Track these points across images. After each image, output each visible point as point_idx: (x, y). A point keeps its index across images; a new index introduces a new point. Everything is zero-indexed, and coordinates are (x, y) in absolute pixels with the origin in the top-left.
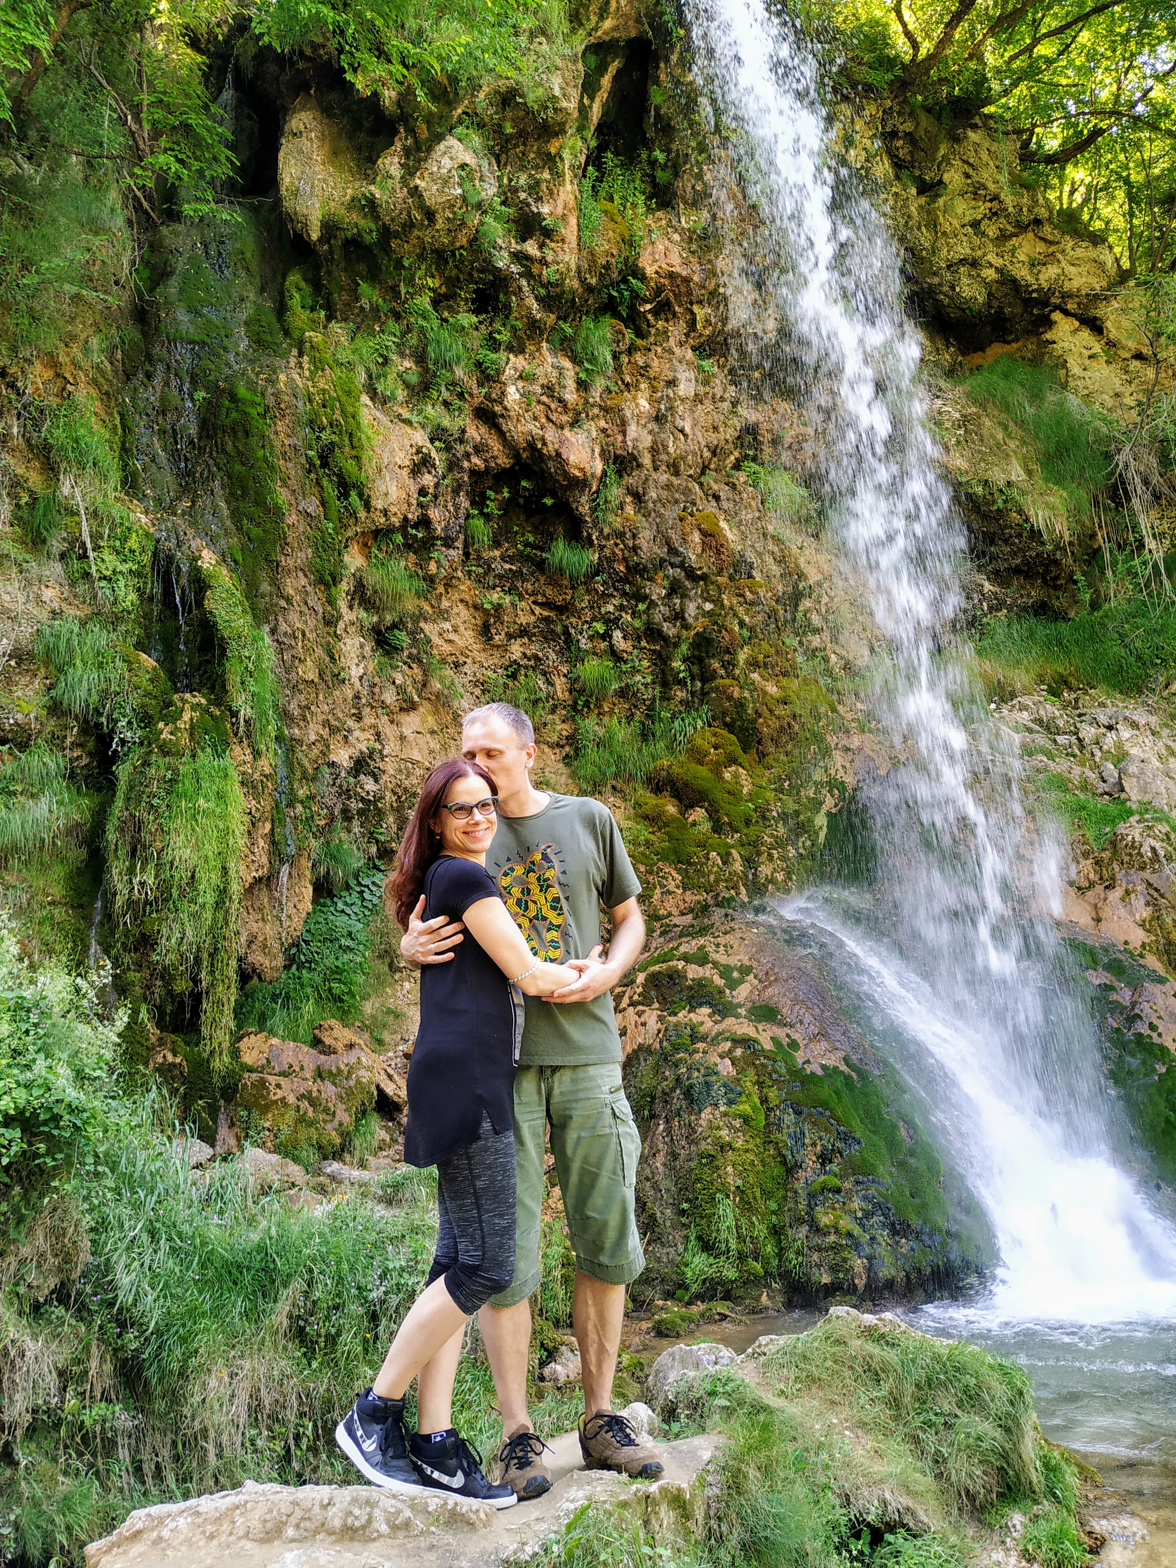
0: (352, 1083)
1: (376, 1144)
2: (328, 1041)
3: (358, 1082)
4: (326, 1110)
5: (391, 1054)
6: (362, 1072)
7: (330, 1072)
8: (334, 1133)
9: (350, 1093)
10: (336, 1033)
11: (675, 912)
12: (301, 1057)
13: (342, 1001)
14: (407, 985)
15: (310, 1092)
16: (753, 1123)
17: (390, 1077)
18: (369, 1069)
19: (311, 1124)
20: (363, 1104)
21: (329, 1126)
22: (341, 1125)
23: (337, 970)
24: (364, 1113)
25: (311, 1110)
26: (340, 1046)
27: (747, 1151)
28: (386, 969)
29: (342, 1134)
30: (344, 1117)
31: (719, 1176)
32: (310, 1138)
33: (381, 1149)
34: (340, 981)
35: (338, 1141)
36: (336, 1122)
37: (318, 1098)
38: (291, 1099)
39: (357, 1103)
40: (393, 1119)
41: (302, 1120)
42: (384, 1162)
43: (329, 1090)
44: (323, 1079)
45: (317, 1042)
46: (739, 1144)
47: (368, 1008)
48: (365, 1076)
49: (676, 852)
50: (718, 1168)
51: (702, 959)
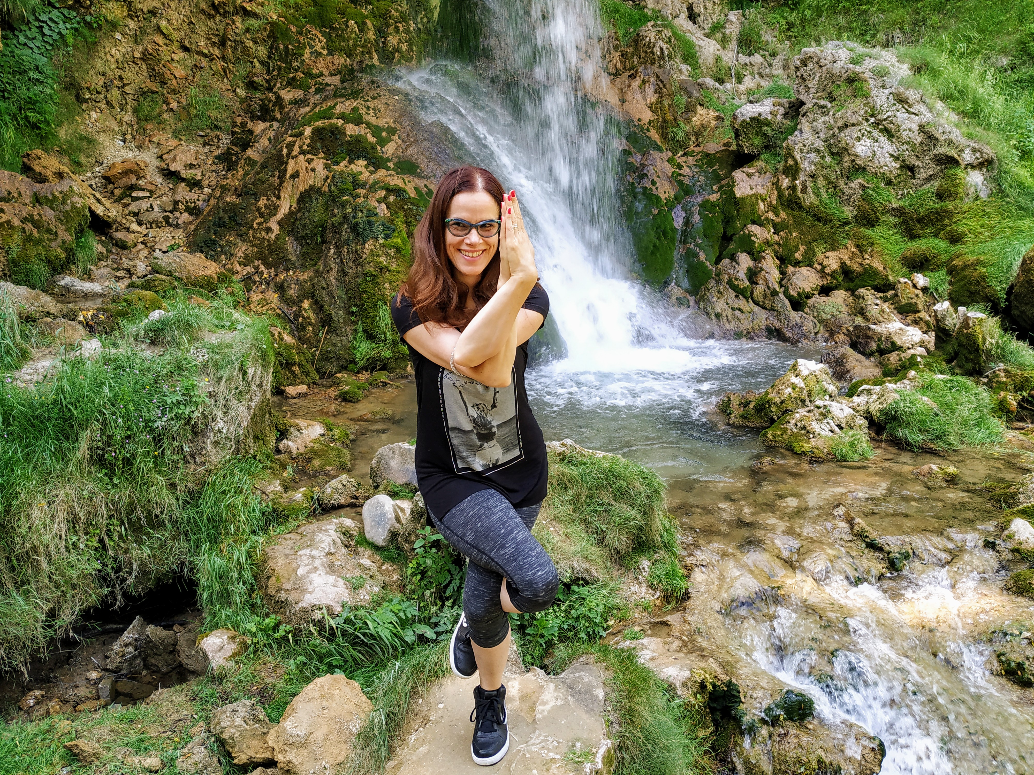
0: (68, 208)
1: (95, 256)
2: (37, 169)
3: (73, 206)
4: (49, 231)
5: (89, 174)
6: (76, 199)
7: (47, 198)
8: (59, 250)
9: (67, 215)
10: (44, 162)
11: (326, 72)
12: (17, 185)
13: (39, 128)
14: (94, 115)
15: (32, 216)
16: (403, 252)
17: (99, 201)
18: (81, 196)
19: (38, 242)
20: (80, 225)
21: (53, 244)
22: (64, 242)
23: (30, 101)
24: (82, 231)
25: (35, 231)
26: (49, 174)
27: (399, 272)
28: (74, 100)
29: (66, 250)
30: (65, 235)
31: (380, 290)
32: (39, 255)
33: (100, 260)
34: (35, 110)
35: (63, 256)
36: (59, 240)
37: (39, 221)
38: (16, 222)
39: (75, 224)
40: (106, 234)
41: (28, 239)
42: (105, 271)
43: (48, 214)
44: (41, 204)
45: (27, 170)
46: (393, 267)
47: (62, 133)
48: (79, 202)
49: (320, 16)
50: (378, 284)
51: (358, 121)
